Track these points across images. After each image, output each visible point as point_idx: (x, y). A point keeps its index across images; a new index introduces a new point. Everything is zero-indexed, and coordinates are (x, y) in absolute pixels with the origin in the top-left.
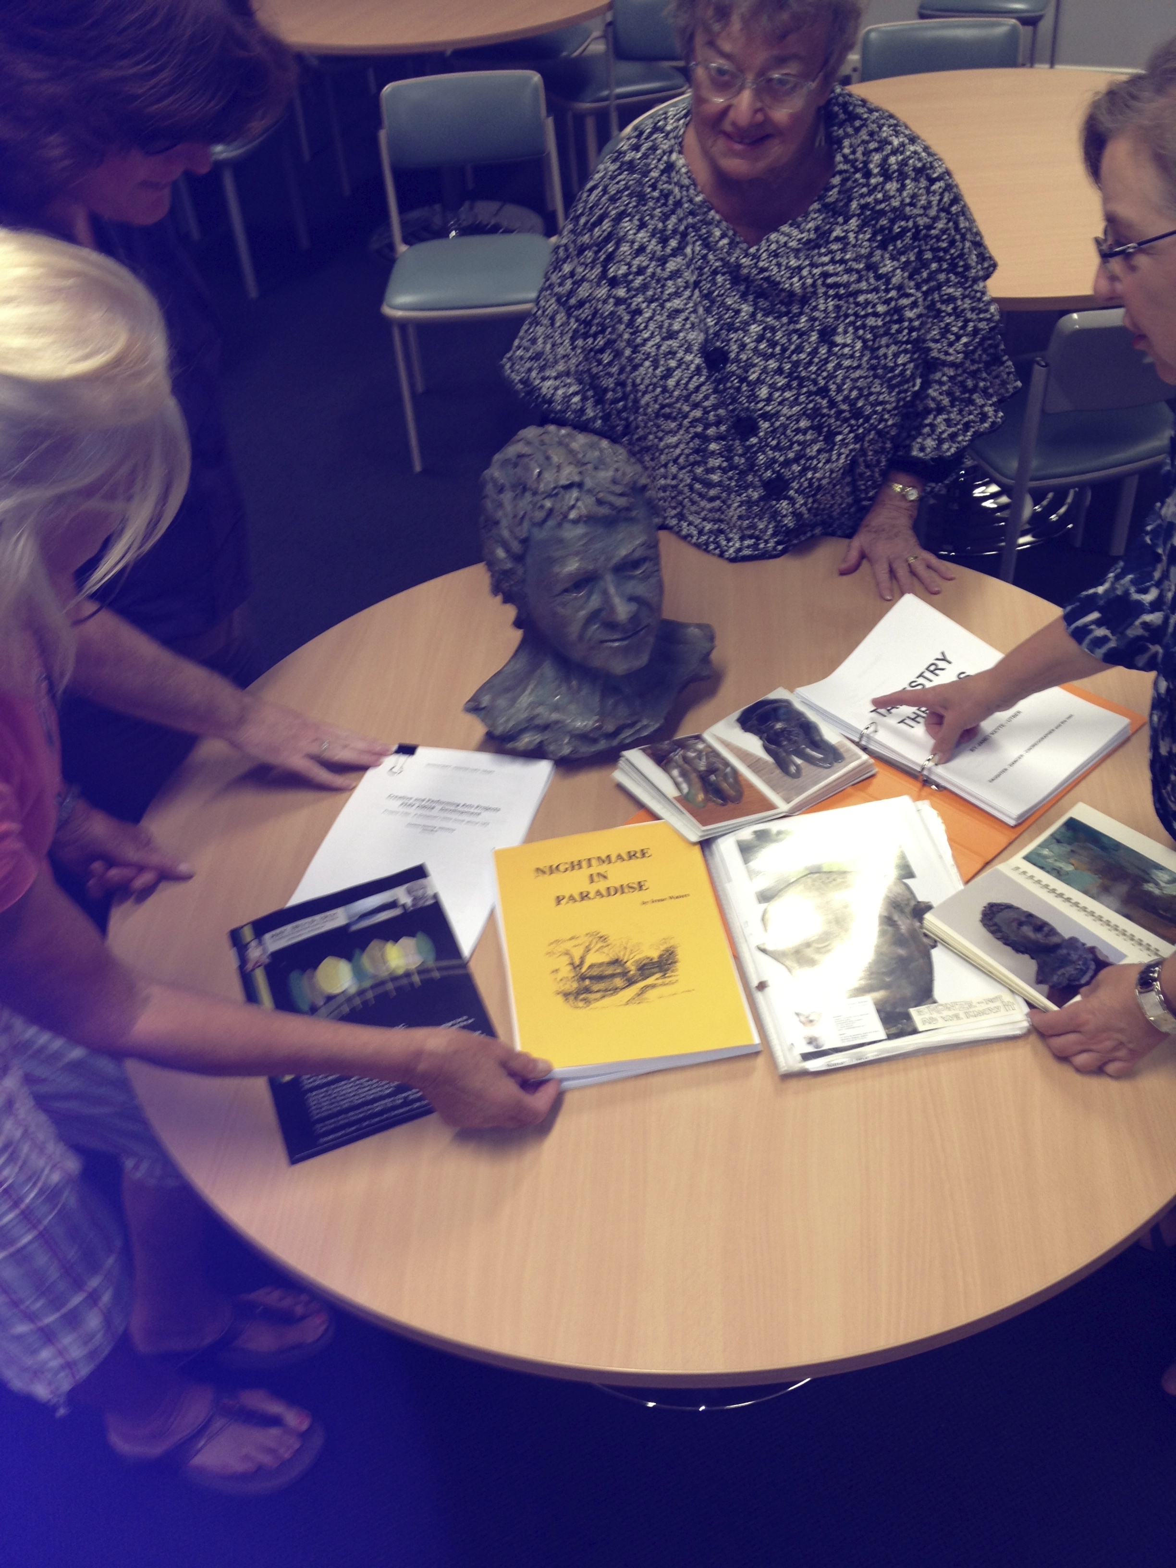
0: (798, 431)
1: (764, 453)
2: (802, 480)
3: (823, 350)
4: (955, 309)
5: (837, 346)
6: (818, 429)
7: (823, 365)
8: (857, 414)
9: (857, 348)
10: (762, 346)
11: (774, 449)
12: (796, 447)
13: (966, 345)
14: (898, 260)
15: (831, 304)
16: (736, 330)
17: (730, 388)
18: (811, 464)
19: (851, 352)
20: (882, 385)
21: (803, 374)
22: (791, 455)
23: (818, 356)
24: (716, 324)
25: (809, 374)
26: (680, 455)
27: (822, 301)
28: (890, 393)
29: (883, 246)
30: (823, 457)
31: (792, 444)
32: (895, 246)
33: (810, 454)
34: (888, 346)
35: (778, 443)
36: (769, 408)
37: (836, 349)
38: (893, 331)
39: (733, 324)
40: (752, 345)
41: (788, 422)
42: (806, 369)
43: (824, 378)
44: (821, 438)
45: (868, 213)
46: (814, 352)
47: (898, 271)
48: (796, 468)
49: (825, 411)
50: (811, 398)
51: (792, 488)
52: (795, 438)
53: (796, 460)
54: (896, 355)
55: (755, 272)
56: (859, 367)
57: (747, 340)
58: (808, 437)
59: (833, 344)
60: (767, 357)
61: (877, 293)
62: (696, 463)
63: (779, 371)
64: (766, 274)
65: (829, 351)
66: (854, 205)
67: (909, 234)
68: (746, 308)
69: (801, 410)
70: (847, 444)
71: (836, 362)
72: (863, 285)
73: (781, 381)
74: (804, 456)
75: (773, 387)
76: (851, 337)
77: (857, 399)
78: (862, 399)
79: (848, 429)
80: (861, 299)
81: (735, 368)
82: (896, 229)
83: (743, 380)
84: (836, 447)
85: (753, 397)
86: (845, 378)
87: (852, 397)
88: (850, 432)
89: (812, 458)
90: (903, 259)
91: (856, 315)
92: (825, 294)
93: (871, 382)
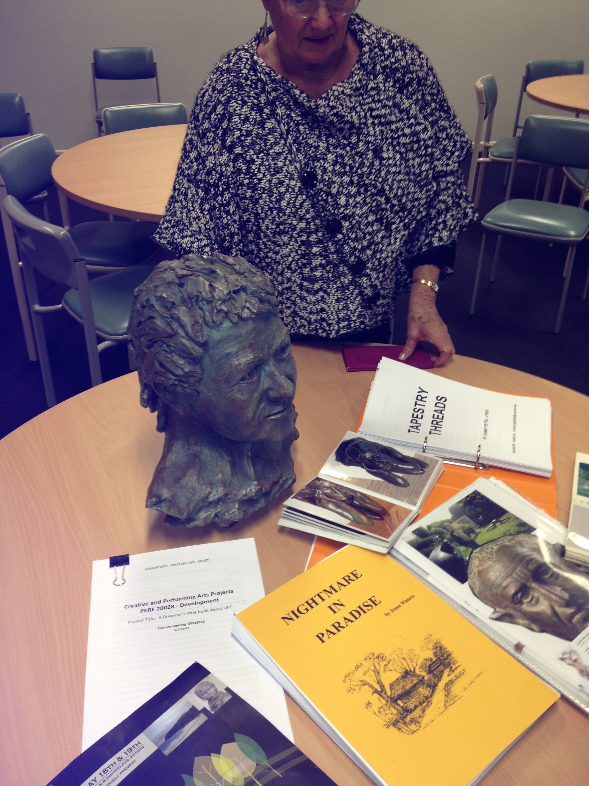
0: (368, 224)
1: (348, 244)
2: (374, 260)
3: (377, 163)
4: (447, 135)
5: (384, 159)
6: (379, 220)
7: (378, 174)
8: (403, 208)
9: (397, 159)
10: (337, 168)
11: (353, 240)
12: (368, 237)
13: (458, 156)
14: (412, 99)
15: (378, 129)
16: (318, 160)
17: (320, 201)
18: (378, 247)
19: (394, 162)
20: (415, 186)
21: (367, 182)
22: (365, 243)
23: (374, 167)
24: (304, 158)
25: (370, 181)
26: (291, 262)
27: (371, 129)
28: (421, 191)
29: (401, 91)
30: (386, 241)
31: (365, 234)
32: (408, 90)
33: (377, 241)
34: (414, 159)
35: (356, 236)
36: (347, 212)
37: (384, 162)
38: (415, 148)
39: (316, 156)
40: (330, 168)
41: (361, 219)
42: (367, 178)
43: (380, 183)
44: (383, 228)
45: (388, 70)
46: (372, 164)
47: (413, 105)
48: (369, 252)
49: (384, 206)
50: (373, 199)
51: (368, 268)
52: (366, 231)
53: (368, 247)
54: (420, 165)
55: (328, 111)
56: (399, 172)
57: (327, 165)
58: (375, 228)
59: (382, 159)
60: (341, 175)
61: (402, 122)
62: (304, 265)
63: (351, 183)
64: (335, 111)
65: (381, 163)
66: (378, 67)
67: (415, 82)
68: (323, 145)
69: (368, 209)
70: (400, 231)
71: (385, 170)
72: (393, 118)
73: (353, 190)
74: (374, 242)
75: (348, 196)
76: (392, 153)
77: (402, 196)
78: (405, 196)
79: (399, 219)
80: (393, 127)
81: (322, 186)
82: (407, 80)
83: (329, 194)
84: (393, 234)
85: (336, 205)
86: (393, 180)
87: (399, 194)
88: (401, 222)
89: (378, 243)
90: (414, 98)
91: (392, 137)
92: (373, 123)
93: (408, 184)
